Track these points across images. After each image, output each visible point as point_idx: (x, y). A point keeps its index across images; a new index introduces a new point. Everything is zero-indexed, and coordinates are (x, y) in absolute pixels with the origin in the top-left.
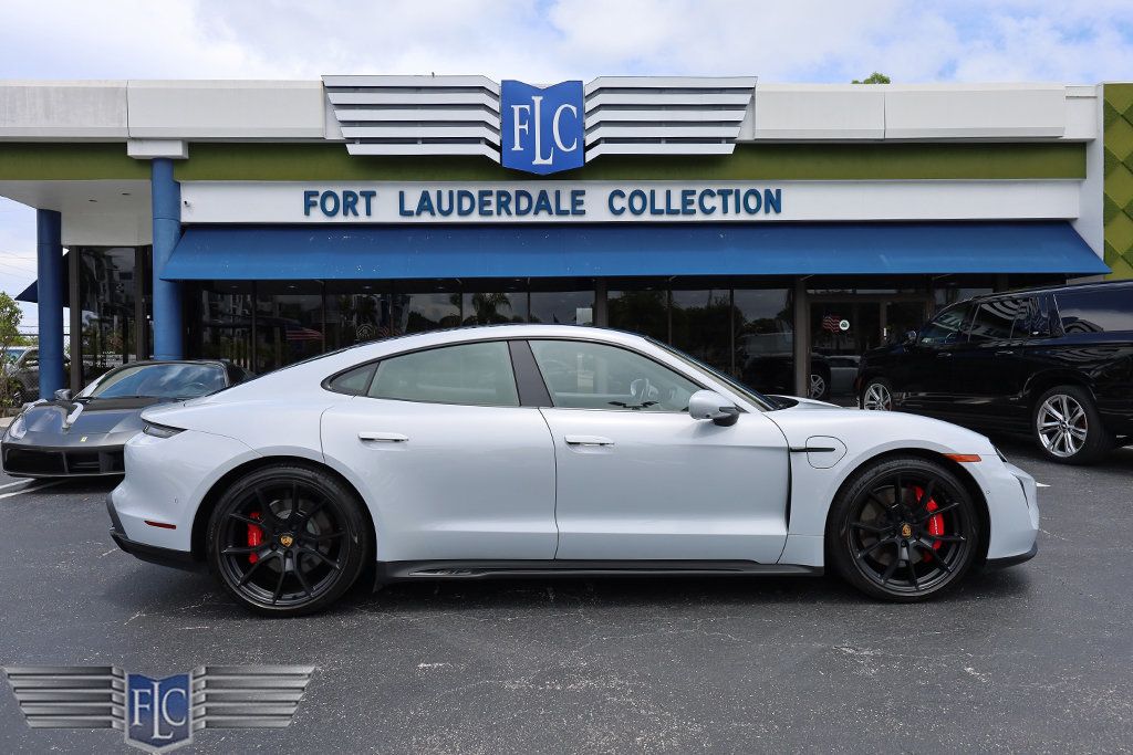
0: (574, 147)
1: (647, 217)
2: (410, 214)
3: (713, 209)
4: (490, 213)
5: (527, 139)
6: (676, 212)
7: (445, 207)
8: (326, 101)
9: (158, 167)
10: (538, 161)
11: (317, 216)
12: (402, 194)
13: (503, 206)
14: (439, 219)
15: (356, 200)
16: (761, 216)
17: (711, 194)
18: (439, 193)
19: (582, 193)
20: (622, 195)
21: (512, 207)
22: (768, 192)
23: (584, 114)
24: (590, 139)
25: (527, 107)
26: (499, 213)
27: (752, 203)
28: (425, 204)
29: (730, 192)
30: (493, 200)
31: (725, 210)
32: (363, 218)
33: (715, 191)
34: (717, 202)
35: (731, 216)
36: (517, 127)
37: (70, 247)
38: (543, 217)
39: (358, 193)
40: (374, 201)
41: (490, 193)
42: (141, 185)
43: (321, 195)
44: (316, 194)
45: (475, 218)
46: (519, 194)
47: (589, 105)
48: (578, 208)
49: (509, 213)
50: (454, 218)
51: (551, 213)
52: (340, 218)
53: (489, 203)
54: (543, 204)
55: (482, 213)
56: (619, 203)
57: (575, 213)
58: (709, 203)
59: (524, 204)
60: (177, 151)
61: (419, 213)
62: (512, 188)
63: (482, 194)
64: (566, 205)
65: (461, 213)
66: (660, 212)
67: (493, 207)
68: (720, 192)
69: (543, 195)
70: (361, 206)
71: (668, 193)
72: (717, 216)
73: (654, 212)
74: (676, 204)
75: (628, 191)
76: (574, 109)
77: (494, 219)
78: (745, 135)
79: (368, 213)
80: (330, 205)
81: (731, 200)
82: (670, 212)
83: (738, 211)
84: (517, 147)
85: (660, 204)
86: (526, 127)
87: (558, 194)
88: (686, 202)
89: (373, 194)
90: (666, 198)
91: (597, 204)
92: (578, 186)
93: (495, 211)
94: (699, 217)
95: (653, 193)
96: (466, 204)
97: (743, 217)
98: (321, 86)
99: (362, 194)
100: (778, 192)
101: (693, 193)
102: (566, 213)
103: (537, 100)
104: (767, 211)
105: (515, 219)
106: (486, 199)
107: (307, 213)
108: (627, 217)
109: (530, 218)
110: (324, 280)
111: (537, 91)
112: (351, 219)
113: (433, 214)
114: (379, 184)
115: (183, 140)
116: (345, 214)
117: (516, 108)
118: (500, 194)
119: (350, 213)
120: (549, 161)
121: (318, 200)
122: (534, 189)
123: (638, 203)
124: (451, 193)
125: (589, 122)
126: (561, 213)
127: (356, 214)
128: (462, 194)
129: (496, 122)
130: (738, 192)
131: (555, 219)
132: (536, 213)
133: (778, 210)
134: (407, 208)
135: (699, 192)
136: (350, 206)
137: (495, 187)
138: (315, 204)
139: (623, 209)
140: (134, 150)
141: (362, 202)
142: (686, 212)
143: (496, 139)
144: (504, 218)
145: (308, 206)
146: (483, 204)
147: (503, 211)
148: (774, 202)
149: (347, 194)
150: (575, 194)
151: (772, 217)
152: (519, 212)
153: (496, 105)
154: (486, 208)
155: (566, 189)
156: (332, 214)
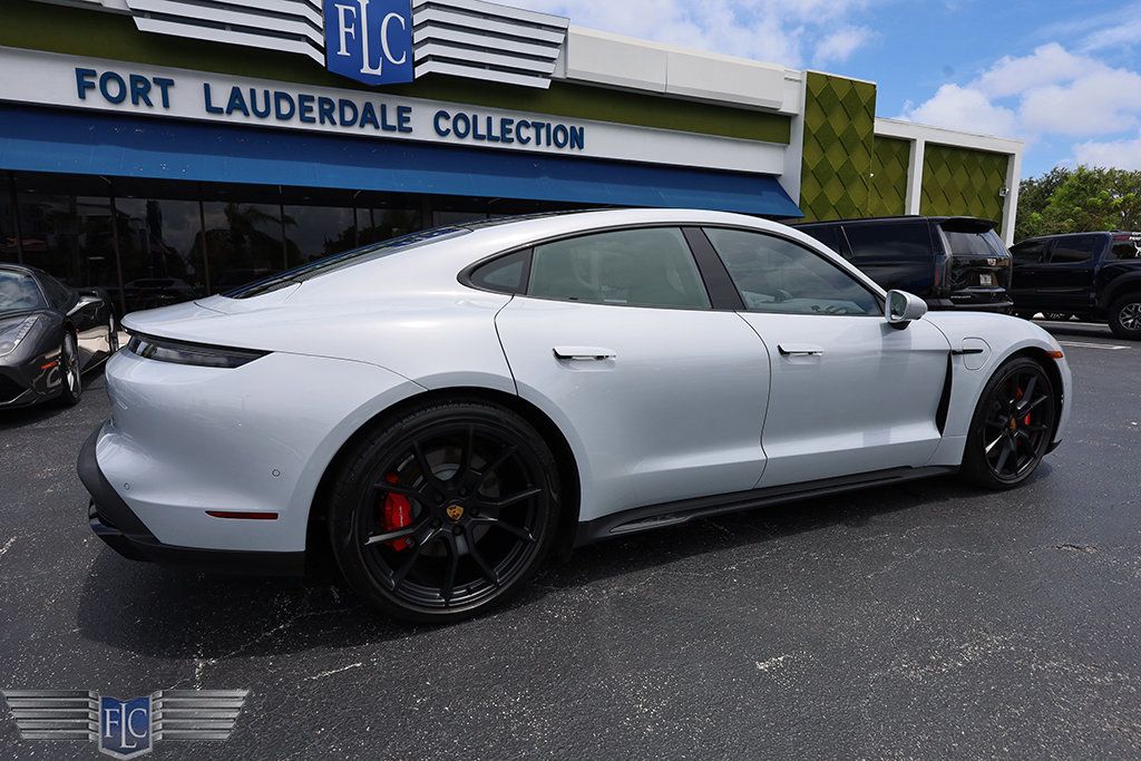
0: (404, 60)
1: (469, 141)
2: (219, 111)
3: (529, 139)
4: (312, 120)
5: (354, 44)
6: (496, 139)
7: (261, 108)
10: (366, 69)
11: (95, 101)
12: (207, 87)
13: (326, 114)
14: (253, 120)
15: (148, 88)
16: (566, 151)
17: (527, 126)
18: (253, 92)
19: (409, 110)
20: (447, 117)
21: (336, 116)
22: (573, 128)
23: (412, 27)
24: (418, 55)
25: (353, 9)
26: (322, 122)
27: (561, 138)
28: (236, 102)
29: (542, 125)
30: (316, 106)
31: (538, 142)
32: (158, 110)
33: (530, 122)
34: (532, 133)
35: (543, 148)
36: (343, 30)
38: (369, 131)
39: (150, 79)
40: (171, 91)
41: (311, 99)
43: (99, 76)
45: (295, 123)
46: (343, 103)
47: (417, 19)
48: (405, 125)
49: (333, 123)
50: (272, 121)
51: (377, 127)
52: (127, 107)
53: (311, 109)
54: (368, 117)
55: (303, 119)
56: (444, 125)
57: (402, 130)
58: (525, 133)
59: (349, 115)
61: (229, 112)
62: (335, 96)
63: (302, 98)
64: (392, 120)
65: (280, 117)
66: (482, 138)
67: (315, 114)
68: (534, 125)
69: (368, 108)
70: (155, 94)
71: (489, 120)
72: (531, 147)
73: (477, 137)
74: (496, 132)
75: (452, 114)
76: (402, 20)
77: (317, 127)
78: (559, 75)
79: (166, 105)
80: (113, 89)
81: (543, 132)
82: (491, 138)
83: (548, 144)
84: (343, 51)
85: (482, 130)
86: (352, 31)
87: (383, 108)
88: (505, 131)
89: (171, 83)
90: (488, 122)
91: (423, 124)
92: (403, 102)
93: (318, 119)
94: (516, 146)
95: (475, 118)
96: (285, 108)
97: (553, 149)
99: (156, 81)
100: (581, 129)
101: (511, 122)
102: (392, 129)
103: (364, 3)
104: (572, 147)
105: (339, 129)
106: (307, 104)
107: (82, 96)
108: (452, 139)
109: (355, 130)
110: (109, 177)
112: (142, 109)
113: (247, 114)
114: (176, 73)
116: (135, 102)
117: (341, 8)
118: (322, 101)
119: (141, 101)
120: (378, 72)
121: (97, 83)
122: (360, 100)
123: (461, 127)
124: (267, 93)
125: (418, 37)
126: (387, 128)
127: (149, 104)
128: (280, 96)
129: (319, 20)
130: (549, 125)
131: (381, 133)
132: (362, 126)
133: (581, 147)
134: (214, 104)
135: (516, 122)
136: (141, 93)
137: (317, 93)
138: (92, 86)
139: (448, 131)
141: (156, 91)
142: (505, 140)
143: (319, 39)
144: (328, 127)
145: (83, 89)
146: (305, 110)
147: (327, 120)
148: (577, 139)
149: (135, 79)
150: (401, 110)
151: (576, 152)
152: (344, 123)
154: (307, 115)
155: (393, 104)
156: (119, 100)
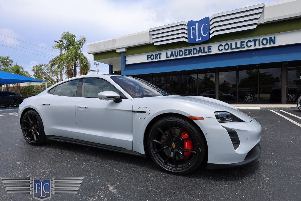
0: (207, 35)
1: (230, 51)
2: (169, 57)
3: (251, 46)
4: (187, 55)
5: (194, 35)
6: (239, 48)
7: (176, 55)
8: (150, 34)
9: (122, 54)
10: (197, 40)
11: (150, 60)
12: (167, 53)
13: (190, 53)
14: (175, 58)
15: (157, 56)
16: (268, 46)
17: (250, 41)
18: (175, 52)
19: (211, 46)
20: (222, 45)
21: (192, 53)
22: (271, 38)
23: (209, 25)
24: (211, 32)
25: (194, 27)
27: (265, 42)
28: (172, 55)
29: (257, 40)
30: (188, 51)
31: (255, 46)
32: (159, 60)
33: (252, 40)
34: (252, 43)
35: (257, 47)
36: (192, 32)
37: (114, 71)
38: (200, 54)
40: (161, 55)
41: (187, 50)
42: (119, 58)
44: (150, 55)
45: (183, 56)
46: (194, 49)
47: (211, 23)
48: (210, 51)
49: (191, 54)
50: (179, 57)
51: (202, 53)
52: (154, 60)
53: (187, 52)
54: (200, 51)
56: (221, 48)
57: (209, 52)
58: (249, 44)
59: (195, 51)
60: (124, 50)
61: (171, 57)
62: (192, 48)
63: (185, 50)
64: (206, 50)
65: (180, 56)
66: (234, 49)
67: (188, 53)
68: (253, 40)
69: (200, 49)
71: (236, 43)
72: (253, 48)
73: (232, 49)
74: (239, 45)
75: (223, 44)
76: (207, 25)
77: (188, 56)
78: (261, 21)
79: (160, 58)
80: (152, 57)
81: (257, 42)
82: (237, 48)
83: (259, 45)
84: (192, 37)
85: (234, 46)
86: (194, 32)
87: (204, 48)
88: (242, 45)
89: (161, 54)
90: (236, 45)
91: (215, 49)
92: (209, 45)
94: (246, 48)
95: (231, 44)
96: (182, 53)
97: (262, 46)
98: (149, 31)
99: (159, 54)
100: (275, 37)
101: (244, 42)
102: (206, 52)
103: (197, 24)
104: (270, 44)
105: (193, 55)
106: (186, 51)
107: (148, 60)
108: (224, 51)
109: (197, 55)
111: (197, 22)
112: (157, 60)
113: (174, 57)
114: (161, 52)
115: (125, 48)
116: (155, 59)
117: (192, 27)
118: (189, 50)
120: (200, 39)
121: (150, 57)
122: (198, 47)
123: (227, 47)
124: (178, 51)
125: (211, 27)
126: (205, 52)
127: (157, 59)
128: (180, 51)
129: (186, 32)
130: (259, 39)
132: (198, 53)
133: (274, 43)
135: (246, 41)
136: (156, 57)
137: (188, 48)
138: (149, 58)
139: (222, 49)
140: (118, 51)
141: (159, 56)
142: (242, 48)
143: (186, 36)
144: (190, 56)
146: (185, 53)
147: (190, 54)
148: (273, 41)
149: (155, 55)
150: (209, 47)
151: (272, 45)
152: (194, 54)
153: (186, 28)
154: (186, 54)
155: (206, 46)
156: (153, 59)
